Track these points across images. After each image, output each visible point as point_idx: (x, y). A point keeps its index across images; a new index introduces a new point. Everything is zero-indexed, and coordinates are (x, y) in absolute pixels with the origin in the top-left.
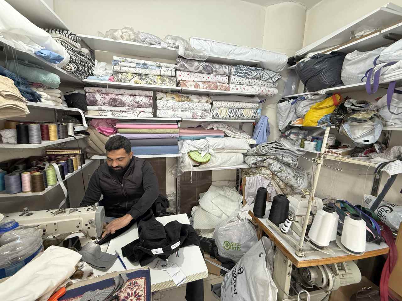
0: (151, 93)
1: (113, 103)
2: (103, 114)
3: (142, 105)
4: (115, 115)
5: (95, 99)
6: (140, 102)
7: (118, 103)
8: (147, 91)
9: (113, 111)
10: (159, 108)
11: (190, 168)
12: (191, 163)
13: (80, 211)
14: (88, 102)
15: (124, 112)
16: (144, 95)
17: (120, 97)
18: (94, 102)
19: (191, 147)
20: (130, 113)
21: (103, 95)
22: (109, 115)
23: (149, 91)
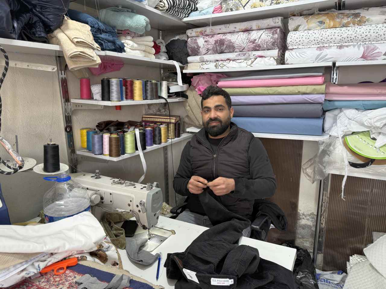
0: (278, 22)
1: (218, 48)
2: (205, 66)
3: (261, 45)
4: (220, 67)
5: (198, 46)
6: (257, 41)
7: (225, 46)
8: (271, 19)
9: (217, 61)
10: (290, 47)
11: (343, 169)
12: (348, 157)
13: (135, 187)
14: (189, 50)
15: (232, 61)
16: (265, 26)
17: (228, 37)
18: (196, 50)
19: (352, 125)
20: (240, 61)
21: (207, 38)
22: (211, 68)
23: (274, 18)
